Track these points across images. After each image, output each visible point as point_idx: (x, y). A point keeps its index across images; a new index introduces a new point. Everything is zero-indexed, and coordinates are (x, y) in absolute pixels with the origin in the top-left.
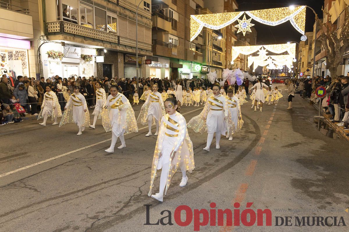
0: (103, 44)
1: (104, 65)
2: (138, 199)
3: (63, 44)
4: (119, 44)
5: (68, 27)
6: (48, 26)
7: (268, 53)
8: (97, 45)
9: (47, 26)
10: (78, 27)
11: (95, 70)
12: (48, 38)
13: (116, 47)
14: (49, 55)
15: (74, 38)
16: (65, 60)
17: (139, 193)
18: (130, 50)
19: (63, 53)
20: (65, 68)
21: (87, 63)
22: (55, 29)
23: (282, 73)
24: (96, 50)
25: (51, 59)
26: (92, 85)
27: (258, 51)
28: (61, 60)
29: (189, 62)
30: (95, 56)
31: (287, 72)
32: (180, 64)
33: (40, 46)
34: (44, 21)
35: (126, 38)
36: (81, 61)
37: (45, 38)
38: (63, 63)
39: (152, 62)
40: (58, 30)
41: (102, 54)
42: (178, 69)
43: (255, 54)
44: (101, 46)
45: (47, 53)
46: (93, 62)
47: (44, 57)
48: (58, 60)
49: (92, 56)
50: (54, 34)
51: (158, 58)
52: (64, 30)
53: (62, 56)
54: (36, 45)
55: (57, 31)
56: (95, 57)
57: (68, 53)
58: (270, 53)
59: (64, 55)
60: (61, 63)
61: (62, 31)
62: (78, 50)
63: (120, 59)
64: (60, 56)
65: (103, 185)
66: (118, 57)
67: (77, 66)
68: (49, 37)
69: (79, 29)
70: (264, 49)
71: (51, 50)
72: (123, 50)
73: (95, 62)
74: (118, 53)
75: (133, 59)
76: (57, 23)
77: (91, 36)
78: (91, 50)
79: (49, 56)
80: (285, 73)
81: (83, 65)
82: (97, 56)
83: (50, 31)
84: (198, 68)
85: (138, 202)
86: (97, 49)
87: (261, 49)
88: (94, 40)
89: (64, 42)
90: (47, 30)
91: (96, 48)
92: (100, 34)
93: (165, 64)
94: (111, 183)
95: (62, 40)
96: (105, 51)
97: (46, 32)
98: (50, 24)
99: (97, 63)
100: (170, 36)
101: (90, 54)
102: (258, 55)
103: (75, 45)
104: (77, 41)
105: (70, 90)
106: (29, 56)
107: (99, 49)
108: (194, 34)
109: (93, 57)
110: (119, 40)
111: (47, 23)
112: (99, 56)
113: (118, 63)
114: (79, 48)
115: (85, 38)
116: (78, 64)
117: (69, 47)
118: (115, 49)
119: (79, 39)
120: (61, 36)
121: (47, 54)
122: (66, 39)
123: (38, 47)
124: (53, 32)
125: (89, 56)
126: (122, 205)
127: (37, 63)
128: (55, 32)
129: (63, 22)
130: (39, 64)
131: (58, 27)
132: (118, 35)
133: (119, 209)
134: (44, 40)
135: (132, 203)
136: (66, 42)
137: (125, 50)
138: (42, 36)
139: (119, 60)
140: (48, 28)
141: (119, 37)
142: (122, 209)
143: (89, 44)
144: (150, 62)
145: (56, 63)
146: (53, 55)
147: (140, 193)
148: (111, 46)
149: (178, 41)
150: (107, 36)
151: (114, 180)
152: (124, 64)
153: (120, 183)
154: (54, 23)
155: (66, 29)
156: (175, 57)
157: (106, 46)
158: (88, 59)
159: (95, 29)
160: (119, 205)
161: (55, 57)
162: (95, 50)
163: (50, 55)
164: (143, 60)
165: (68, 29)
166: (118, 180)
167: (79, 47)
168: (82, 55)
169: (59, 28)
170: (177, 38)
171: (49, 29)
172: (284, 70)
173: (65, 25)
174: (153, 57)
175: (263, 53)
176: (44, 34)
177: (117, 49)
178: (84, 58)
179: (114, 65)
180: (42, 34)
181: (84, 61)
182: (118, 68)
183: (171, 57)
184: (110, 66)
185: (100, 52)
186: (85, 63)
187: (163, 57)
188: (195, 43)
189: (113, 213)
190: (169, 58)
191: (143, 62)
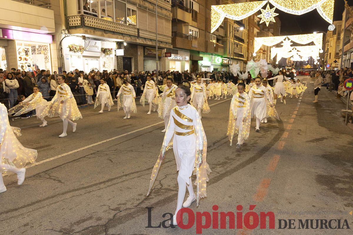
1: (124, 58)
2: (159, 192)
3: (84, 38)
4: (138, 36)
5: (89, 21)
7: (292, 44)
8: (117, 38)
10: (98, 20)
11: (115, 63)
12: (69, 32)
13: (136, 40)
14: (70, 48)
15: (94, 32)
16: (85, 53)
17: (159, 186)
18: (149, 43)
19: (84, 47)
20: (86, 62)
21: (107, 56)
22: (76, 22)
23: (307, 65)
25: (72, 53)
27: (282, 42)
28: (82, 54)
29: (210, 55)
31: (312, 64)
32: (200, 56)
34: (66, 15)
35: (146, 31)
36: (101, 55)
37: (67, 32)
38: (84, 56)
39: (172, 54)
40: (79, 24)
41: (122, 48)
42: (198, 61)
43: (279, 45)
44: (121, 39)
45: (68, 46)
46: (113, 56)
47: (66, 50)
48: (79, 53)
49: (112, 49)
50: (74, 27)
51: (178, 50)
53: (83, 50)
54: (58, 39)
55: (77, 25)
56: (115, 51)
57: (89, 46)
58: (294, 44)
59: (85, 48)
60: (82, 56)
61: (83, 25)
62: (99, 43)
63: (140, 52)
64: (81, 49)
65: (124, 177)
66: (138, 50)
67: (98, 59)
68: (70, 31)
69: (100, 22)
70: (289, 39)
71: (72, 44)
72: (142, 43)
73: (115, 55)
74: (138, 46)
75: (153, 52)
76: (78, 17)
77: (112, 29)
78: (111, 43)
79: (71, 50)
80: (310, 64)
81: (104, 58)
82: (117, 49)
83: (71, 25)
84: (218, 60)
85: (159, 195)
86: (117, 42)
87: (285, 40)
88: (114, 33)
89: (85, 36)
90: (69, 24)
92: (120, 27)
93: (185, 56)
94: (132, 176)
95: (82, 33)
96: (125, 44)
97: (67, 25)
98: (71, 18)
99: (117, 57)
100: (190, 28)
102: (282, 46)
103: (96, 38)
104: (97, 34)
105: (90, 83)
106: (51, 50)
107: (119, 42)
108: (215, 25)
109: (113, 51)
110: (138, 32)
111: (68, 17)
112: (119, 49)
113: (138, 56)
114: (100, 42)
115: (105, 31)
116: (99, 57)
117: (90, 40)
119: (100, 33)
120: (81, 30)
121: (69, 48)
122: (86, 32)
123: (60, 41)
124: (74, 25)
125: (109, 49)
126: (143, 197)
127: (59, 57)
128: (76, 25)
130: (61, 58)
131: (78, 20)
132: (138, 28)
133: (140, 201)
134: (65, 34)
135: (153, 195)
136: (87, 35)
137: (145, 43)
138: (64, 30)
139: (139, 53)
140: (69, 21)
141: (138, 30)
142: (143, 202)
143: (109, 37)
144: (169, 55)
145: (77, 56)
146: (74, 48)
147: (161, 187)
148: (131, 40)
149: (198, 33)
150: (127, 28)
151: (135, 172)
152: (144, 57)
153: (141, 176)
154: (74, 16)
155: (87, 23)
156: (195, 49)
157: (126, 39)
158: (109, 53)
159: (115, 22)
160: (140, 197)
161: (76, 51)
162: (115, 43)
163: (72, 49)
164: (163, 53)
165: (89, 23)
166: (139, 173)
167: (99, 40)
168: (102, 49)
169: (80, 22)
170: (197, 30)
171: (70, 23)
172: (310, 62)
173: (85, 19)
174: (173, 50)
175: (287, 44)
176: (66, 27)
177: (137, 42)
178: (104, 51)
179: (134, 58)
180: (64, 27)
181: (104, 54)
182: (138, 61)
183: (191, 49)
184: (130, 59)
185: (120, 45)
186: (105, 56)
187: (182, 50)
188: (215, 35)
189: (134, 205)
190: (189, 51)
191: (163, 55)
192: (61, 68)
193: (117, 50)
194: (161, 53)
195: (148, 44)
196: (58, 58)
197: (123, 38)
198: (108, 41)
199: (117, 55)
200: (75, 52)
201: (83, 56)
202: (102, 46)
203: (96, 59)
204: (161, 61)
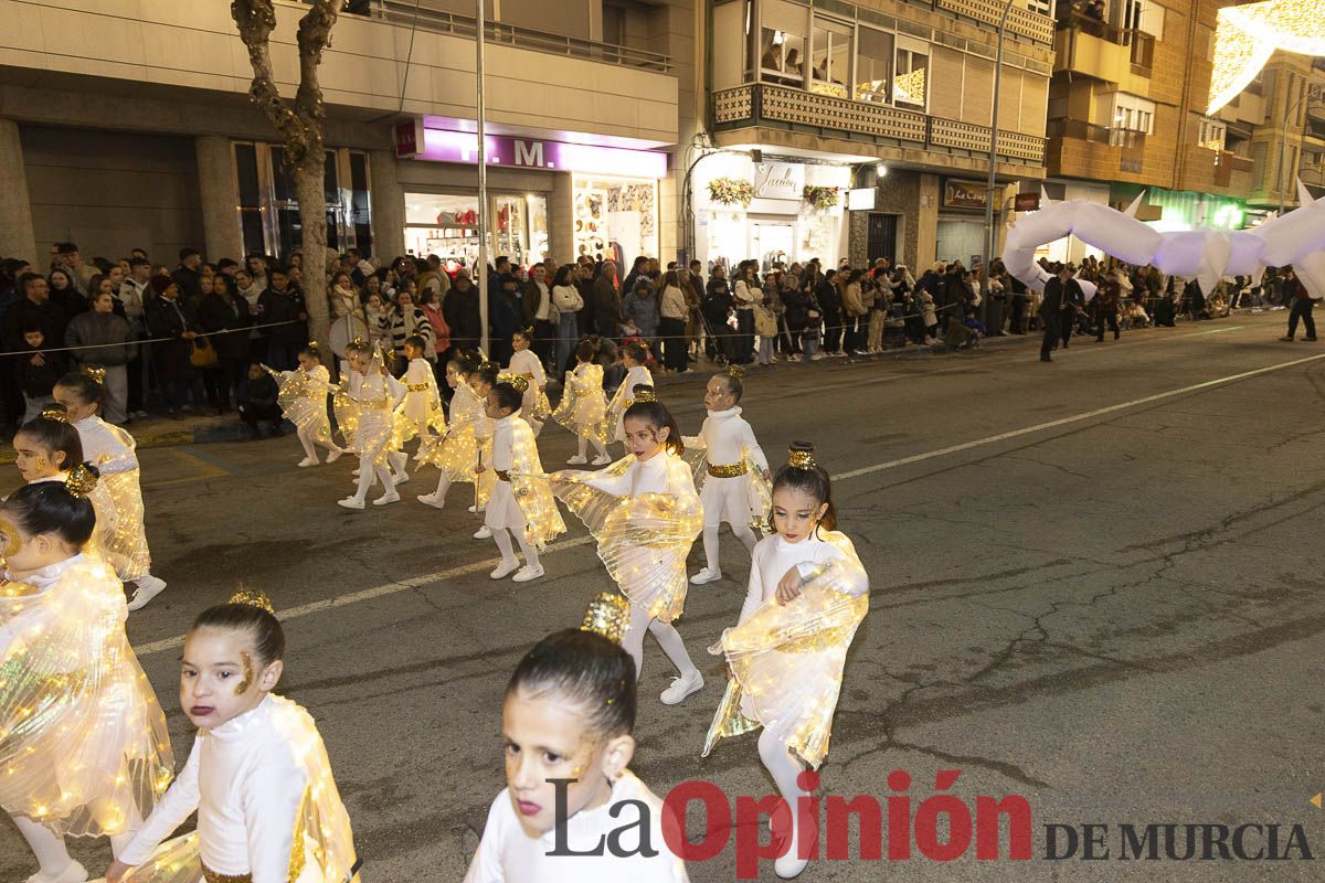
0: (874, 148)
1: (873, 216)
2: (1039, 653)
3: (757, 156)
4: (928, 142)
5: (775, 104)
6: (718, 103)
8: (857, 153)
9: (715, 104)
10: (802, 98)
11: (842, 235)
12: (714, 142)
13: (917, 154)
14: (714, 191)
15: (788, 136)
16: (757, 205)
17: (1036, 635)
18: (964, 164)
19: (753, 186)
20: (755, 231)
21: (821, 212)
22: (737, 109)
24: (852, 168)
25: (718, 205)
26: (837, 285)
28: (745, 207)
29: (1192, 197)
30: (847, 191)
32: (1152, 204)
33: (692, 163)
34: (708, 89)
35: (955, 122)
36: (803, 208)
37: (707, 140)
38: (751, 215)
39: (1041, 200)
40: (744, 114)
41: (870, 183)
44: (869, 154)
45: (709, 185)
46: (837, 211)
47: (701, 197)
48: (738, 206)
49: (836, 189)
50: (730, 125)
51: (1064, 186)
52: (761, 113)
53: (750, 196)
54: (682, 165)
55: (741, 118)
56: (847, 193)
57: (767, 182)
59: (757, 190)
60: (745, 216)
61: (757, 116)
63: (928, 198)
64: (746, 192)
65: (915, 591)
66: (922, 188)
67: (791, 223)
68: (718, 136)
69: (806, 103)
71: (720, 178)
72: (940, 164)
73: (846, 209)
74: (923, 176)
75: (971, 195)
76: (744, 92)
77: (843, 122)
78: (834, 171)
79: (715, 196)
81: (809, 220)
82: (854, 188)
83: (723, 117)
84: (1228, 218)
85: (1039, 660)
86: (855, 164)
88: (848, 135)
89: (760, 151)
90: (715, 115)
91: (851, 164)
94: (940, 591)
95: (753, 143)
96: (882, 171)
97: (710, 121)
98: (723, 97)
99: (852, 213)
100: (1120, 100)
101: (831, 185)
103: (790, 157)
104: (796, 143)
106: (661, 199)
107: (861, 164)
108: (1228, 82)
109: (841, 194)
110: (929, 130)
111: (714, 94)
112: (858, 188)
113: (918, 210)
114: (801, 166)
115: (823, 132)
116: (794, 217)
117: (772, 164)
118: (913, 161)
119: (805, 137)
120: (751, 131)
121: (709, 190)
122: (765, 139)
123: (688, 169)
124: (730, 119)
125: (827, 189)
126: (987, 660)
127: (682, 220)
128: (737, 118)
129: (761, 85)
130: (686, 223)
131: (744, 103)
132: (928, 113)
133: (980, 668)
134: (704, 146)
135: (1018, 659)
136: (765, 149)
137: (949, 164)
138: (699, 135)
139: (924, 201)
140: (717, 108)
141: (929, 120)
142: (987, 671)
143: (834, 151)
144: (1032, 202)
145: (732, 215)
146: (725, 191)
147: (1042, 636)
148: (903, 154)
149: (1152, 117)
150: (891, 118)
151: (948, 582)
152: (940, 212)
153: (969, 594)
154: (733, 91)
155: (768, 109)
156: (1133, 180)
157: (886, 155)
158: (826, 201)
159: (854, 99)
160: (975, 656)
161: (729, 197)
162: (848, 170)
163: (718, 192)
164: (1007, 196)
165: (776, 109)
166: (961, 585)
167: (799, 162)
168: (806, 188)
169: (749, 107)
170: (1150, 107)
171: (718, 113)
173: (765, 96)
174: (1047, 183)
176: (705, 127)
177: (921, 162)
178: (813, 196)
179: (904, 217)
180: (700, 128)
181: (811, 207)
182: (917, 226)
183: (1119, 180)
184: (893, 219)
185: (862, 174)
186: (815, 214)
187: (1083, 184)
188: (1222, 121)
189: (962, 675)
190: (1106, 187)
191: (1008, 202)
192: (686, 249)
193: (853, 193)
194: (1001, 197)
195: (960, 167)
196: (678, 222)
197: (878, 151)
198: (828, 163)
199: (850, 209)
200: (726, 201)
201: (748, 214)
202: (806, 179)
203: (784, 223)
204: (999, 225)
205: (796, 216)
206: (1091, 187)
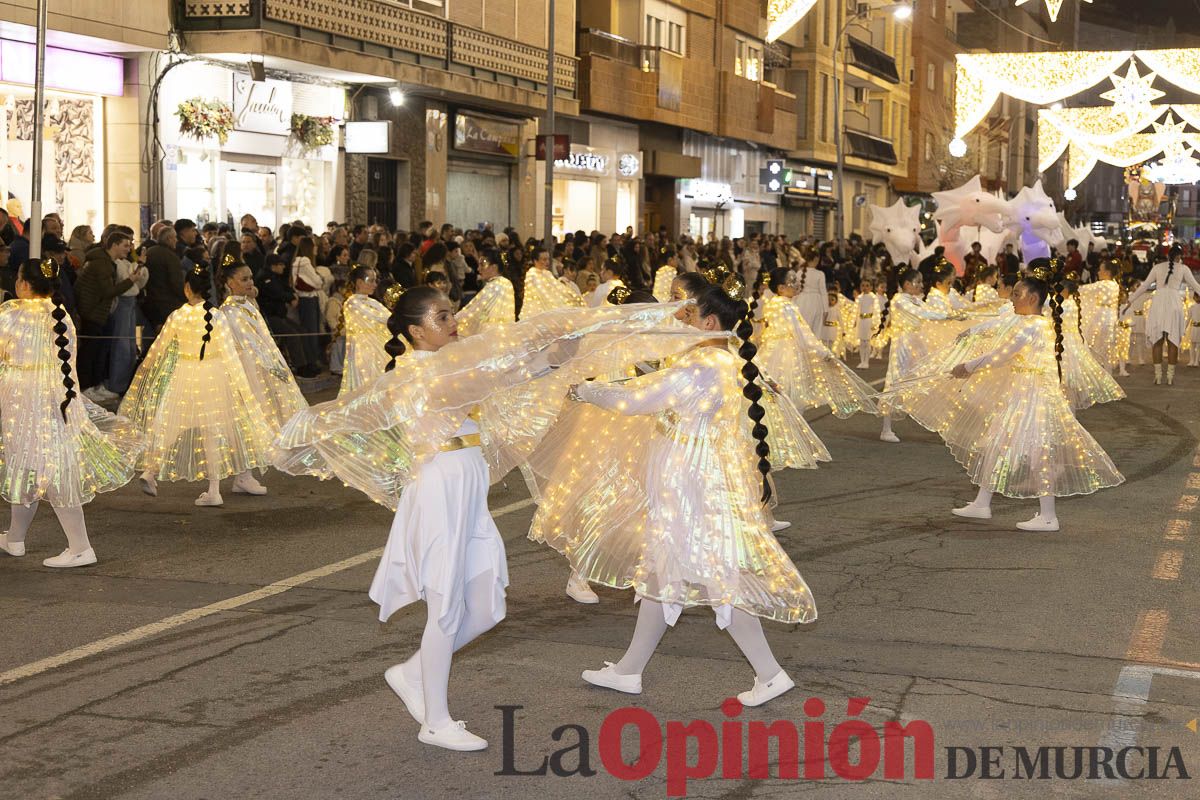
0: (390, 64)
1: (374, 161)
3: (258, 72)
4: (449, 59)
7: (1162, 92)
11: (337, 190)
13: (438, 77)
14: (186, 119)
15: (296, 45)
16: (235, 142)
18: (489, 92)
19: (232, 112)
21: (311, 155)
22: (224, 1)
24: (347, 91)
25: (188, 140)
27: (1107, 85)
28: (222, 144)
30: (342, 123)
32: (688, 155)
33: (159, 74)
35: (478, 32)
36: (290, 147)
37: (176, 42)
38: (228, 156)
39: (572, 145)
40: (238, 9)
42: (677, 181)
43: (1092, 98)
44: (378, 72)
45: (177, 109)
46: (330, 153)
47: (170, 125)
48: (212, 143)
49: (330, 120)
50: (214, 23)
51: (588, 123)
52: (263, 10)
53: (228, 126)
54: (146, 77)
55: (232, 14)
56: (342, 127)
57: (248, 108)
58: (1172, 95)
59: (237, 117)
60: (219, 156)
61: (257, 14)
64: (226, 122)
66: (427, 123)
67: (273, 169)
68: (190, 37)
70: (1143, 70)
71: (190, 98)
72: (463, 91)
73: (342, 149)
74: (428, 105)
75: (485, 135)
78: (326, 96)
79: (186, 126)
81: (296, 166)
82: (350, 120)
83: (199, 10)
86: (351, 85)
87: (1122, 70)
88: (361, 46)
89: (261, 65)
90: (183, 4)
91: (346, 84)
92: (384, 17)
93: (620, 154)
95: (253, 53)
96: (397, 98)
97: (179, 13)
99: (349, 156)
100: (649, 6)
101: (323, 114)
106: (109, 127)
107: (360, 86)
109: (335, 127)
110: (450, 41)
112: (355, 121)
113: (423, 154)
114: (287, 86)
116: (278, 160)
118: (435, 85)
119: (315, 48)
120: (252, 37)
121: (179, 116)
122: (270, 47)
123: (153, 83)
124: (212, 15)
125: (320, 119)
127: (145, 161)
128: (224, 14)
130: (152, 166)
132: (448, 19)
134: (172, 51)
136: (269, 62)
137: (473, 92)
139: (433, 141)
141: (450, 28)
144: (564, 148)
145: (200, 155)
146: (200, 119)
148: (423, 77)
149: (684, 31)
150: (408, 24)
152: (450, 158)
155: (272, 5)
156: (668, 119)
157: (405, 76)
158: (318, 138)
161: (204, 129)
162: (342, 93)
163: (192, 120)
164: (525, 138)
167: (288, 79)
168: (294, 118)
171: (189, 2)
174: (577, 121)
176: (172, 22)
177: (443, 87)
178: (305, 130)
179: (409, 165)
180: (166, 24)
181: (299, 146)
182: (424, 178)
183: (654, 118)
184: (393, 166)
185: (363, 101)
186: (304, 156)
187: (609, 121)
188: (759, 39)
190: (636, 126)
191: (526, 147)
192: (152, 203)
193: (353, 127)
194: (518, 138)
195: (486, 96)
196: (142, 163)
197: (395, 72)
198: (320, 81)
199: (348, 151)
200: (199, 134)
201: (222, 153)
202: (294, 105)
203: (265, 168)
204: (517, 179)
205: (280, 158)
206: (619, 127)
